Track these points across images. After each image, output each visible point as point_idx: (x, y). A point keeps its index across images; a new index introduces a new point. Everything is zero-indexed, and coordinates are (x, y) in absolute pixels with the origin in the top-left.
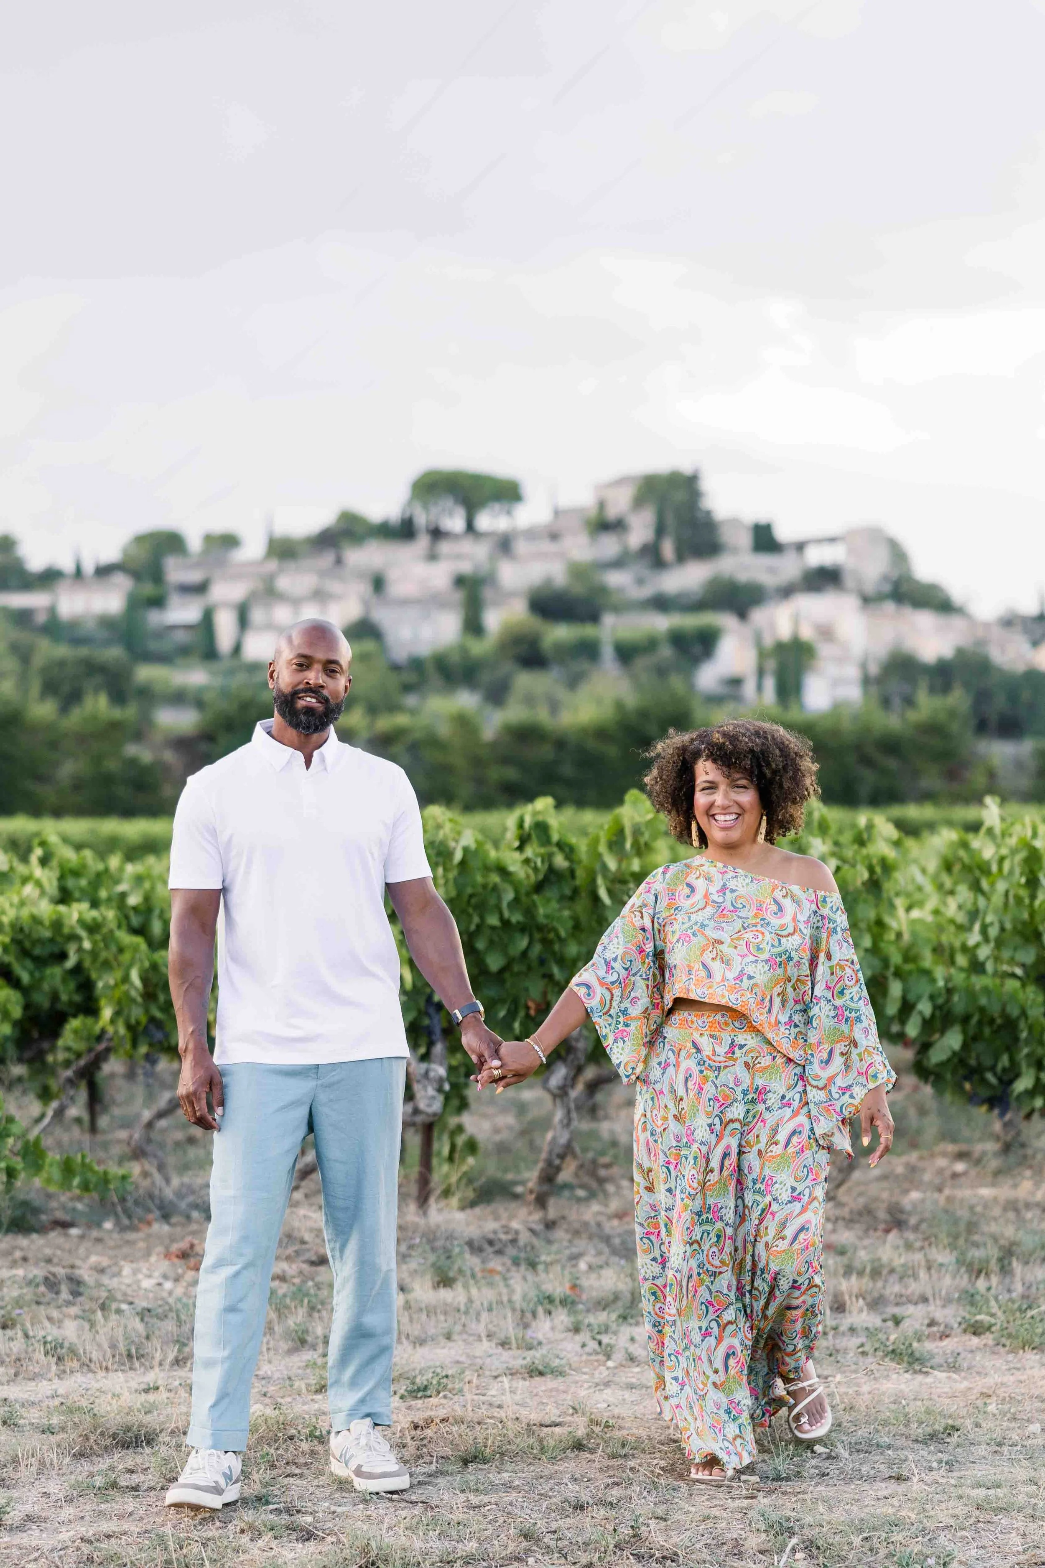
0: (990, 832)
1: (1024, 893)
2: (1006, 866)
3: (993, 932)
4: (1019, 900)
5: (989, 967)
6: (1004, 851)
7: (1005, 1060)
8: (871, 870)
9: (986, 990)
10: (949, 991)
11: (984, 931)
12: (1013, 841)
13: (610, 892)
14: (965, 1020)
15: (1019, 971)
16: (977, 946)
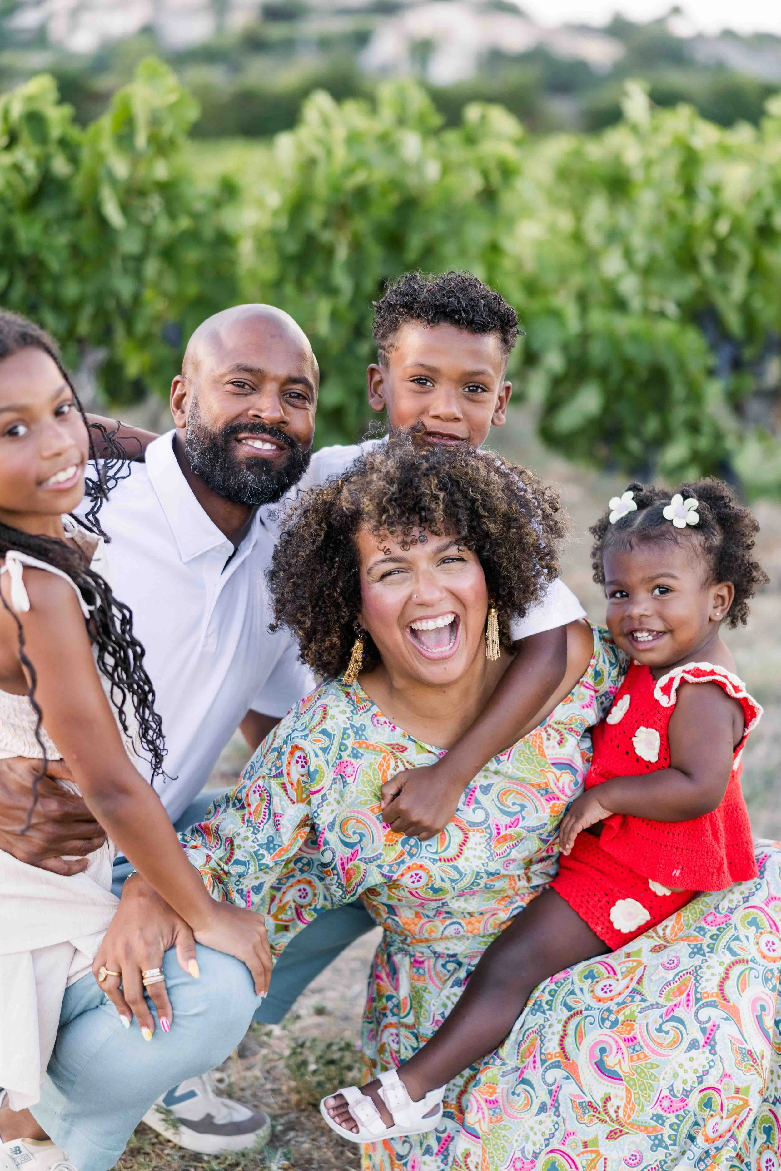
0: (635, 129)
1: (680, 207)
2: (656, 172)
3: (641, 258)
4: (672, 216)
5: (635, 303)
6: (653, 152)
7: (652, 425)
8: (485, 175)
9: (635, 337)
10: (585, 337)
11: (628, 254)
12: (664, 140)
13: (125, 208)
14: (603, 375)
15: (672, 309)
16: (620, 277)
